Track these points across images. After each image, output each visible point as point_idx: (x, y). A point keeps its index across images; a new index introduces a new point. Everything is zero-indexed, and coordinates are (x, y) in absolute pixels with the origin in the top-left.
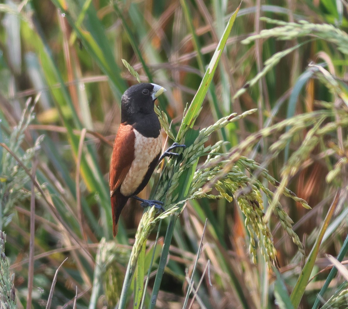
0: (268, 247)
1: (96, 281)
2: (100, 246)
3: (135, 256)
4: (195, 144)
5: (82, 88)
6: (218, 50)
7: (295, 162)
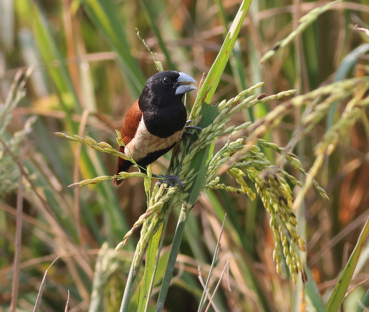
0: (295, 256)
1: (95, 294)
2: (101, 252)
3: (139, 255)
4: (215, 124)
5: (85, 69)
6: (241, 11)
7: (332, 138)
